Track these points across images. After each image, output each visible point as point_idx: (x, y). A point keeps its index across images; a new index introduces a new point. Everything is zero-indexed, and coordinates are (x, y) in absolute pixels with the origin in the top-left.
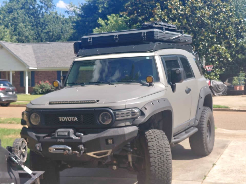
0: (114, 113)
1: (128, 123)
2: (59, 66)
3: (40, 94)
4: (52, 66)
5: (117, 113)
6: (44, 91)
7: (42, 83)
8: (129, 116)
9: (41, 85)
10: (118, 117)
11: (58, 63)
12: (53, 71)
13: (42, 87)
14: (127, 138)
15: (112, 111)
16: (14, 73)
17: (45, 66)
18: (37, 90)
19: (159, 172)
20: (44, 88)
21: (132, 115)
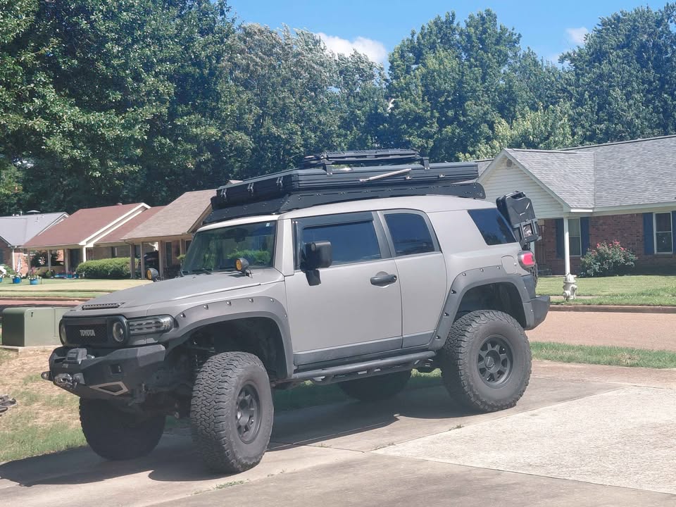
0: (128, 323)
1: (151, 340)
2: (646, 202)
3: (597, 275)
4: (630, 202)
5: (131, 323)
6: (606, 266)
7: (603, 248)
8: (151, 328)
9: (600, 254)
10: (133, 330)
11: (647, 194)
12: (632, 215)
13: (601, 258)
14: (141, 364)
15: (125, 321)
16: (542, 223)
17: (613, 204)
18: (590, 267)
19: (201, 421)
20: (605, 259)
21: (157, 327)
